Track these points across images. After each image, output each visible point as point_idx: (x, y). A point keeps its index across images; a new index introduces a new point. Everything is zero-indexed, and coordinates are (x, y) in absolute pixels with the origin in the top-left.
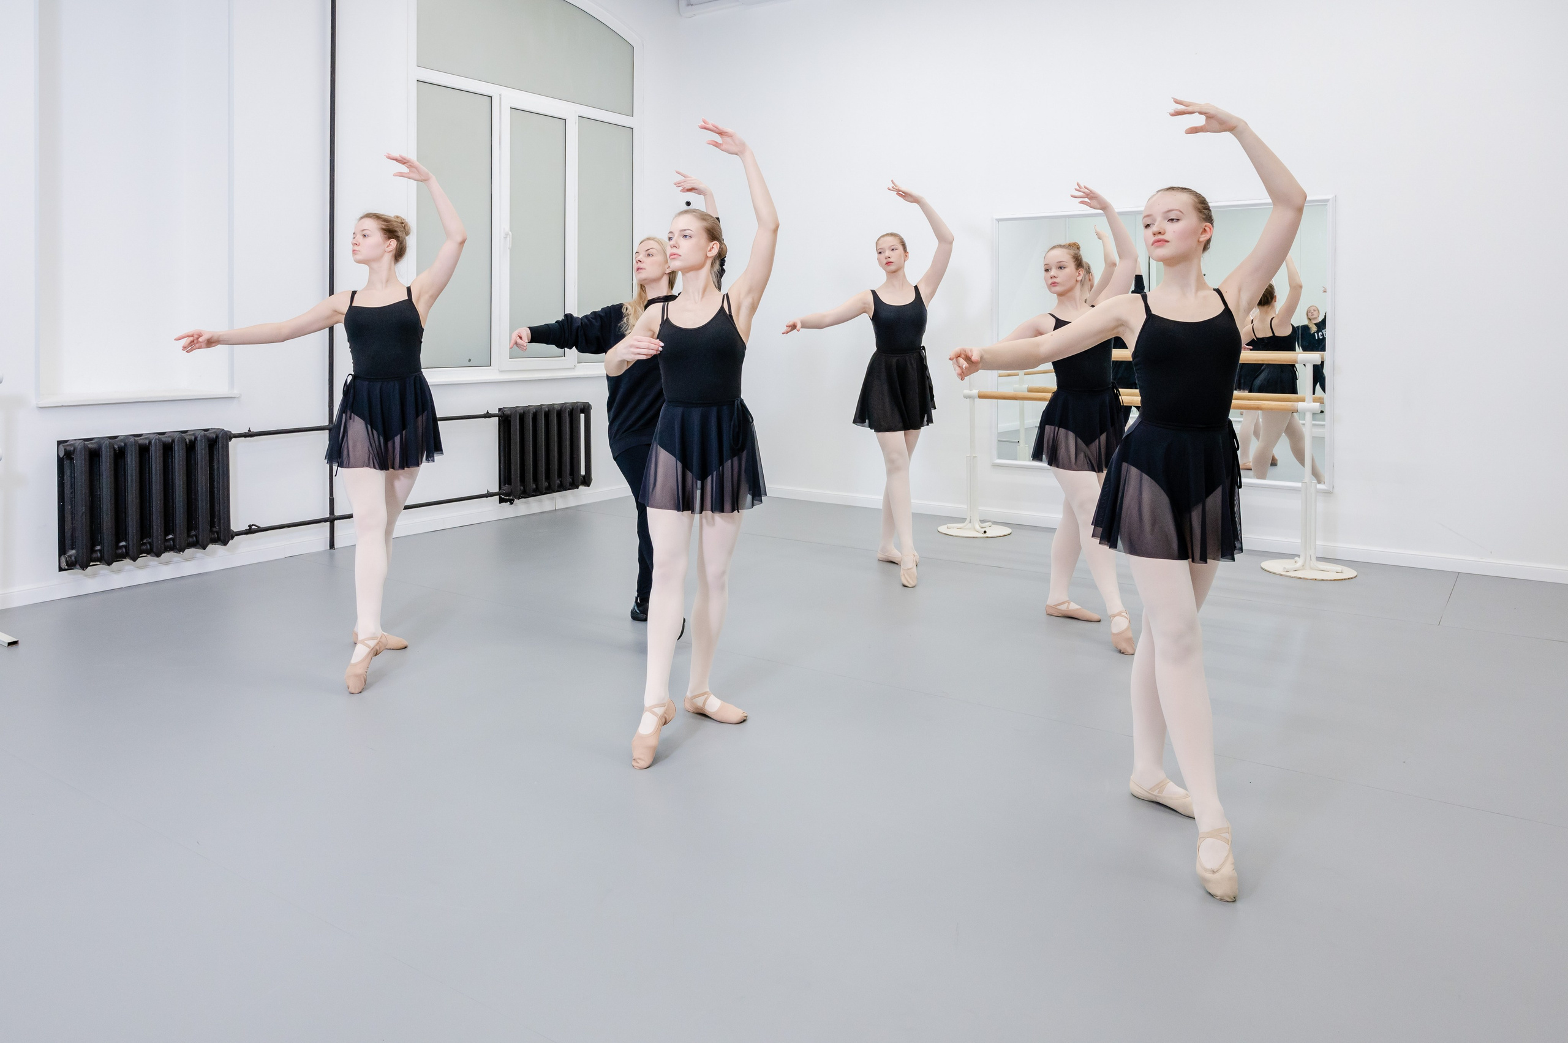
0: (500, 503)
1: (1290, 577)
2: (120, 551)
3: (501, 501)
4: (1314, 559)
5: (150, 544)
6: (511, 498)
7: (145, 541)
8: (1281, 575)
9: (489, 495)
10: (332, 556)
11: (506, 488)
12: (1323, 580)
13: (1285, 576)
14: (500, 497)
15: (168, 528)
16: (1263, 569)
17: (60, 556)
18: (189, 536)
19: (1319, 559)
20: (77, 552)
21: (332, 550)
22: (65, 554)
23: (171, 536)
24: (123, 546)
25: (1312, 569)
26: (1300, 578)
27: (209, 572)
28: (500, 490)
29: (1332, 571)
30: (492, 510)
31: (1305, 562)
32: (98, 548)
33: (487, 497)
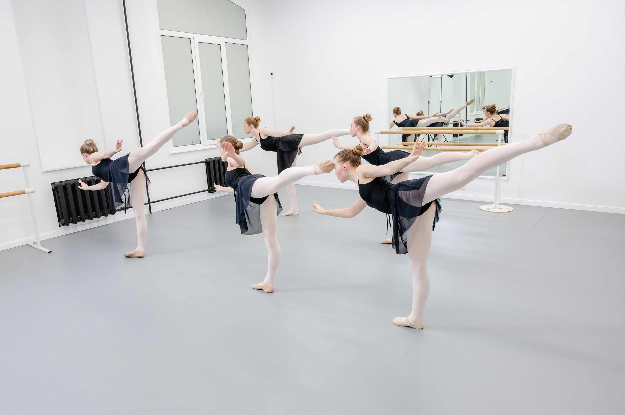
0: (209, 193)
1: (489, 211)
2: (78, 219)
3: (209, 192)
4: (498, 204)
5: (88, 216)
6: (213, 191)
7: (86, 215)
8: (486, 211)
9: (204, 191)
10: (151, 216)
11: (210, 188)
12: (500, 212)
13: (487, 211)
14: (209, 191)
15: (94, 210)
16: (480, 209)
17: (59, 222)
18: (101, 212)
19: (501, 204)
20: (65, 220)
21: (151, 214)
22: (60, 221)
23: (95, 213)
24: (79, 217)
25: (497, 208)
26: (492, 212)
27: (109, 224)
28: (208, 188)
29: (505, 209)
30: (206, 196)
31: (495, 205)
32: (71, 218)
33: (204, 192)
